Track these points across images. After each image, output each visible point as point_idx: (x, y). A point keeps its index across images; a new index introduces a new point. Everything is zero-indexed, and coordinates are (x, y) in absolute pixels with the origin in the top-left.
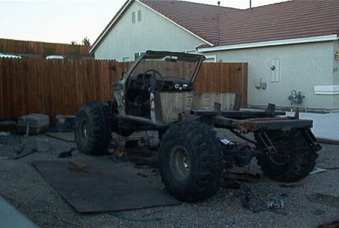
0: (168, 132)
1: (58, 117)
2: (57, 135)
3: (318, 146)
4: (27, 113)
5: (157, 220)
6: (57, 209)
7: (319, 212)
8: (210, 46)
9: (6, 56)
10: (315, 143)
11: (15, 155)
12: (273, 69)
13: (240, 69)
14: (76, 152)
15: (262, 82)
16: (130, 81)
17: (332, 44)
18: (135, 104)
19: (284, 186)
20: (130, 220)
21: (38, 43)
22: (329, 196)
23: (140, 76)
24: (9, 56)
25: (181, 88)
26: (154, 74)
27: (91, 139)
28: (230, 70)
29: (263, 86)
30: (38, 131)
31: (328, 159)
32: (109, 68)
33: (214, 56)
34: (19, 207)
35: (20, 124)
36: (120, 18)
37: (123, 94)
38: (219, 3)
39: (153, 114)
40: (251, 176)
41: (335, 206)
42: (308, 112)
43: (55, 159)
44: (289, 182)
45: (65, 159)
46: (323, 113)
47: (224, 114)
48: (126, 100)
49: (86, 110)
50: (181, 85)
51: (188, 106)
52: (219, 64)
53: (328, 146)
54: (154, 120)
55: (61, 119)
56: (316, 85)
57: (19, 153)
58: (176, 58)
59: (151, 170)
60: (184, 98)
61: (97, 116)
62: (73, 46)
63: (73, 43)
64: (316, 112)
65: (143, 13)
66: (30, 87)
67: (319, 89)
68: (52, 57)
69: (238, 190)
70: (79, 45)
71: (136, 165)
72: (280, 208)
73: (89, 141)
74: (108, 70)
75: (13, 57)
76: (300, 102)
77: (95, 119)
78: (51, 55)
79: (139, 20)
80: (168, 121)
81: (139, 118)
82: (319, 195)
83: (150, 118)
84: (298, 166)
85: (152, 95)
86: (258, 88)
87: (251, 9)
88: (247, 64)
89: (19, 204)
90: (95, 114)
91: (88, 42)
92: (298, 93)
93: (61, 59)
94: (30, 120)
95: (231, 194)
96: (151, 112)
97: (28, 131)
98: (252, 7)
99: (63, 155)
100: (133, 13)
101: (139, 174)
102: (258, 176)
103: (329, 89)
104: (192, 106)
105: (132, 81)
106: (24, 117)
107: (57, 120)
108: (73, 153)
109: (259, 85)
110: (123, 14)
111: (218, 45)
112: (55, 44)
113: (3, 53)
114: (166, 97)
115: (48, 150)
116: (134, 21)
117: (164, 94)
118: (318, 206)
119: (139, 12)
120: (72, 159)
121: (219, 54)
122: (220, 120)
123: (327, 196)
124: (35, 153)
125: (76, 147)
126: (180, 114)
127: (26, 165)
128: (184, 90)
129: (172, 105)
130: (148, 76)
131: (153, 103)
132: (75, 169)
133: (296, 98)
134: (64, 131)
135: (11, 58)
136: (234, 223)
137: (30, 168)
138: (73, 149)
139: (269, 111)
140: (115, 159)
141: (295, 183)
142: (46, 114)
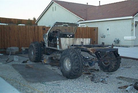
0: (63, 53)
1: (22, 48)
2: (22, 55)
3: (120, 58)
4: (10, 47)
5: (58, 85)
6: (21, 81)
7: (120, 83)
8: (83, 21)
9: (2, 24)
10: (119, 57)
11: (5, 62)
12: (108, 30)
13: (95, 30)
14: (29, 61)
15: (104, 35)
16: (49, 34)
17: (131, 20)
18: (52, 43)
19: (108, 74)
20: (48, 85)
21: (15, 19)
22: (125, 77)
23: (54, 32)
24: (3, 24)
25: (69, 37)
26: (59, 31)
27: (35, 56)
28: (91, 30)
29: (104, 37)
30: (14, 53)
31: (126, 64)
32: (43, 29)
33: (85, 25)
34: (6, 80)
35: (7, 50)
36: (48, 9)
37: (47, 39)
38: (87, 3)
39: (58, 46)
40: (95, 70)
41: (126, 81)
42: (122, 47)
43: (21, 64)
44: (110, 72)
45: (24, 64)
46: (127, 47)
47: (84, 46)
48: (48, 41)
49: (33, 45)
50: (70, 35)
51: (72, 43)
52: (87, 28)
53: (127, 59)
54: (58, 49)
55: (23, 49)
56: (125, 36)
57: (7, 61)
58: (67, 25)
59: (57, 68)
60: (70, 40)
61: (37, 47)
62: (29, 20)
63: (29, 19)
64: (125, 47)
65: (57, 7)
66: (11, 37)
67: (126, 38)
68: (20, 25)
69: (90, 75)
70: (32, 20)
71: (52, 66)
72: (105, 81)
73: (34, 57)
74: (42, 30)
75: (5, 24)
76: (118, 43)
77: (36, 48)
78: (20, 24)
79: (55, 10)
80: (64, 49)
81: (53, 48)
82: (121, 77)
83: (57, 48)
84: (113, 66)
85: (58, 39)
86: (102, 37)
87: (100, 6)
88: (98, 28)
89: (6, 79)
90: (36, 46)
91: (35, 19)
92: (117, 39)
93: (24, 26)
94: (11, 49)
95: (87, 76)
96: (57, 45)
97: (10, 53)
98: (100, 5)
99: (24, 62)
100: (53, 8)
101: (53, 69)
102: (98, 70)
103: (130, 38)
104: (73, 43)
105: (51, 34)
106: (9, 48)
107: (22, 49)
108: (27, 62)
109: (102, 36)
110: (49, 7)
111: (86, 20)
112: (22, 20)
113: (1, 23)
114: (63, 40)
115: (18, 60)
116: (53, 11)
117: (62, 38)
118: (120, 81)
119: (55, 7)
120: (27, 64)
121: (87, 24)
122: (83, 48)
123: (123, 77)
124: (13, 61)
125: (29, 59)
126: (68, 46)
127: (9, 66)
128: (70, 37)
129: (65, 43)
130: (57, 32)
131: (58, 42)
132: (28, 67)
133: (117, 41)
134: (24, 54)
135: (4, 25)
136: (87, 86)
137: (11, 67)
138: (28, 60)
139: (102, 45)
140: (44, 64)
141: (112, 73)
142: (18, 47)
